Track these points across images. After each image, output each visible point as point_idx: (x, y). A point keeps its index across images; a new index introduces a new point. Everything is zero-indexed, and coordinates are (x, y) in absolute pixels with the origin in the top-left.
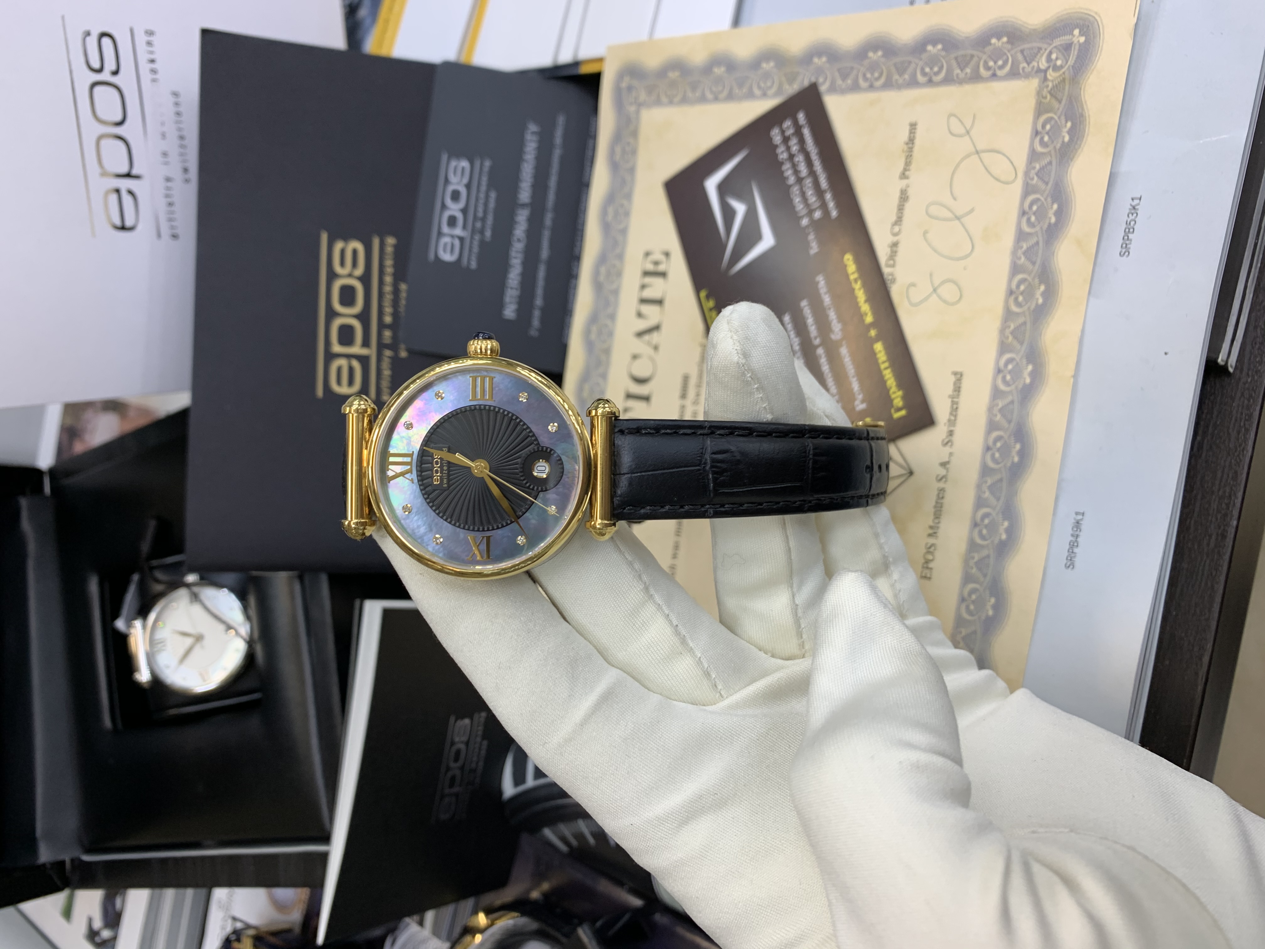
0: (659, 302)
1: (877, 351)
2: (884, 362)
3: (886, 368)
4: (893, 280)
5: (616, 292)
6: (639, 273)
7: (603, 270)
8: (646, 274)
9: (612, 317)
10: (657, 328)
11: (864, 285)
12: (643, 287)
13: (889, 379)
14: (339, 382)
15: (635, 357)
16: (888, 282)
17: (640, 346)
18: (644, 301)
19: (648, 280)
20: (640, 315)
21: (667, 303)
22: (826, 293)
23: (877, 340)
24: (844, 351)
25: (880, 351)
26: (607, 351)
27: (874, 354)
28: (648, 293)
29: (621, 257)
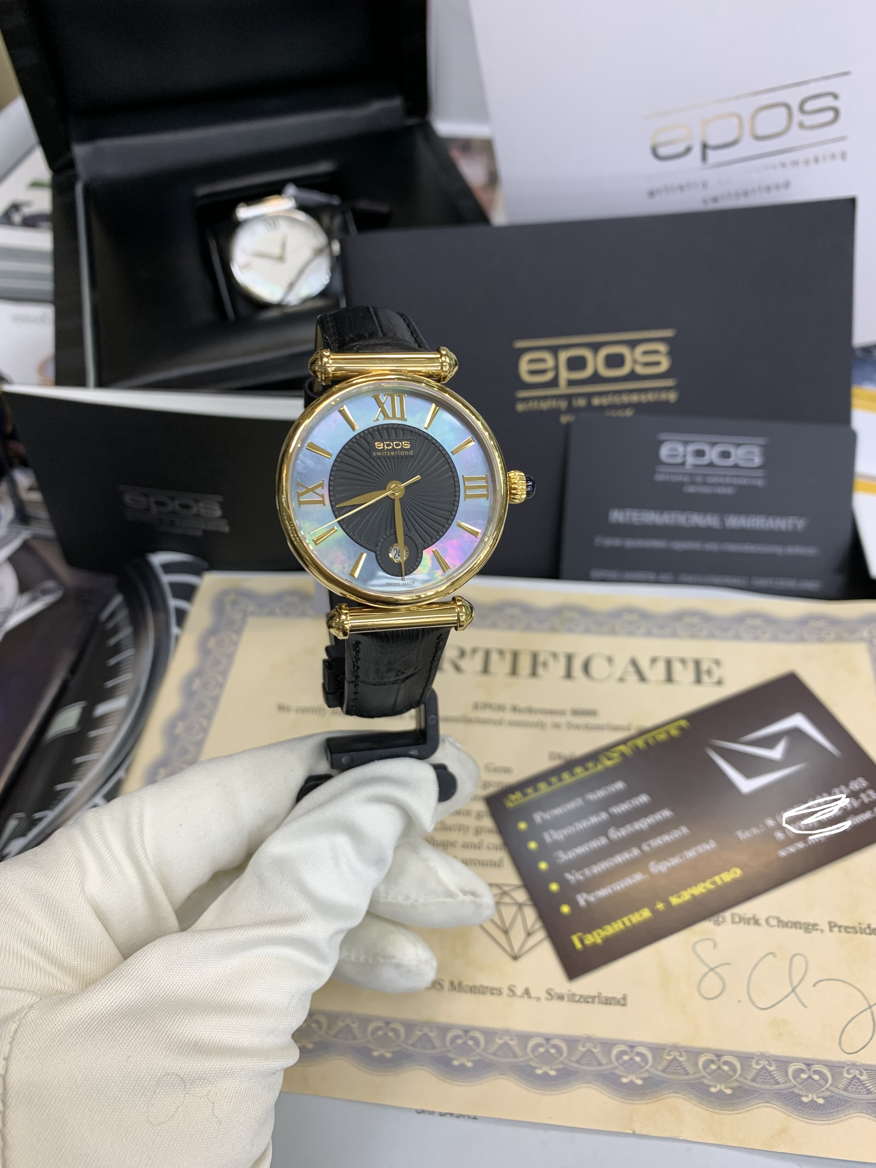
0: (669, 679)
1: (641, 912)
2: (630, 921)
3: (624, 923)
4: (718, 923)
5: (674, 635)
6: (697, 656)
7: (695, 620)
8: (697, 664)
9: (649, 634)
10: (642, 678)
11: (710, 892)
12: (683, 661)
13: (613, 928)
14: (531, 361)
15: (610, 660)
16: (715, 918)
17: (622, 664)
18: (669, 664)
19: (691, 666)
20: (654, 661)
21: (669, 687)
22: (697, 852)
23: (654, 911)
24: (638, 877)
25: (641, 915)
26: (613, 632)
27: (637, 909)
28: (677, 667)
29: (712, 636)
